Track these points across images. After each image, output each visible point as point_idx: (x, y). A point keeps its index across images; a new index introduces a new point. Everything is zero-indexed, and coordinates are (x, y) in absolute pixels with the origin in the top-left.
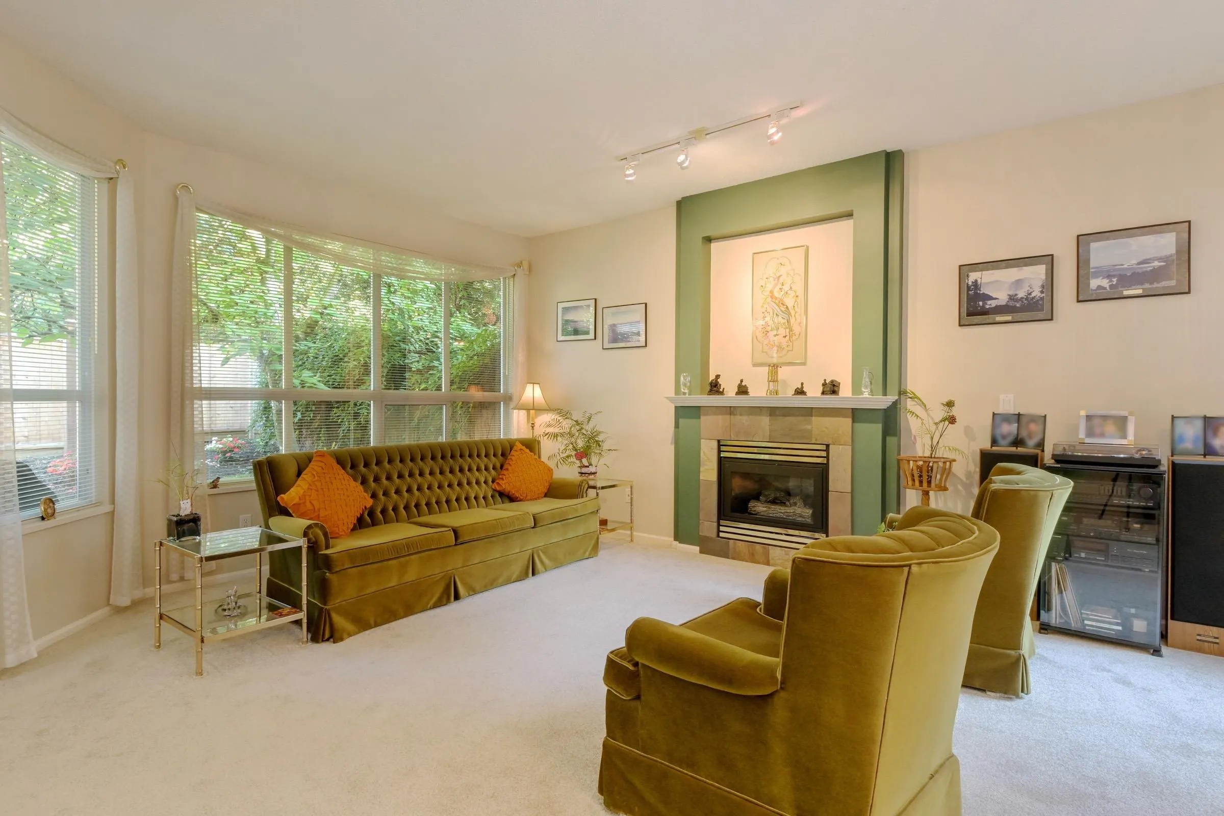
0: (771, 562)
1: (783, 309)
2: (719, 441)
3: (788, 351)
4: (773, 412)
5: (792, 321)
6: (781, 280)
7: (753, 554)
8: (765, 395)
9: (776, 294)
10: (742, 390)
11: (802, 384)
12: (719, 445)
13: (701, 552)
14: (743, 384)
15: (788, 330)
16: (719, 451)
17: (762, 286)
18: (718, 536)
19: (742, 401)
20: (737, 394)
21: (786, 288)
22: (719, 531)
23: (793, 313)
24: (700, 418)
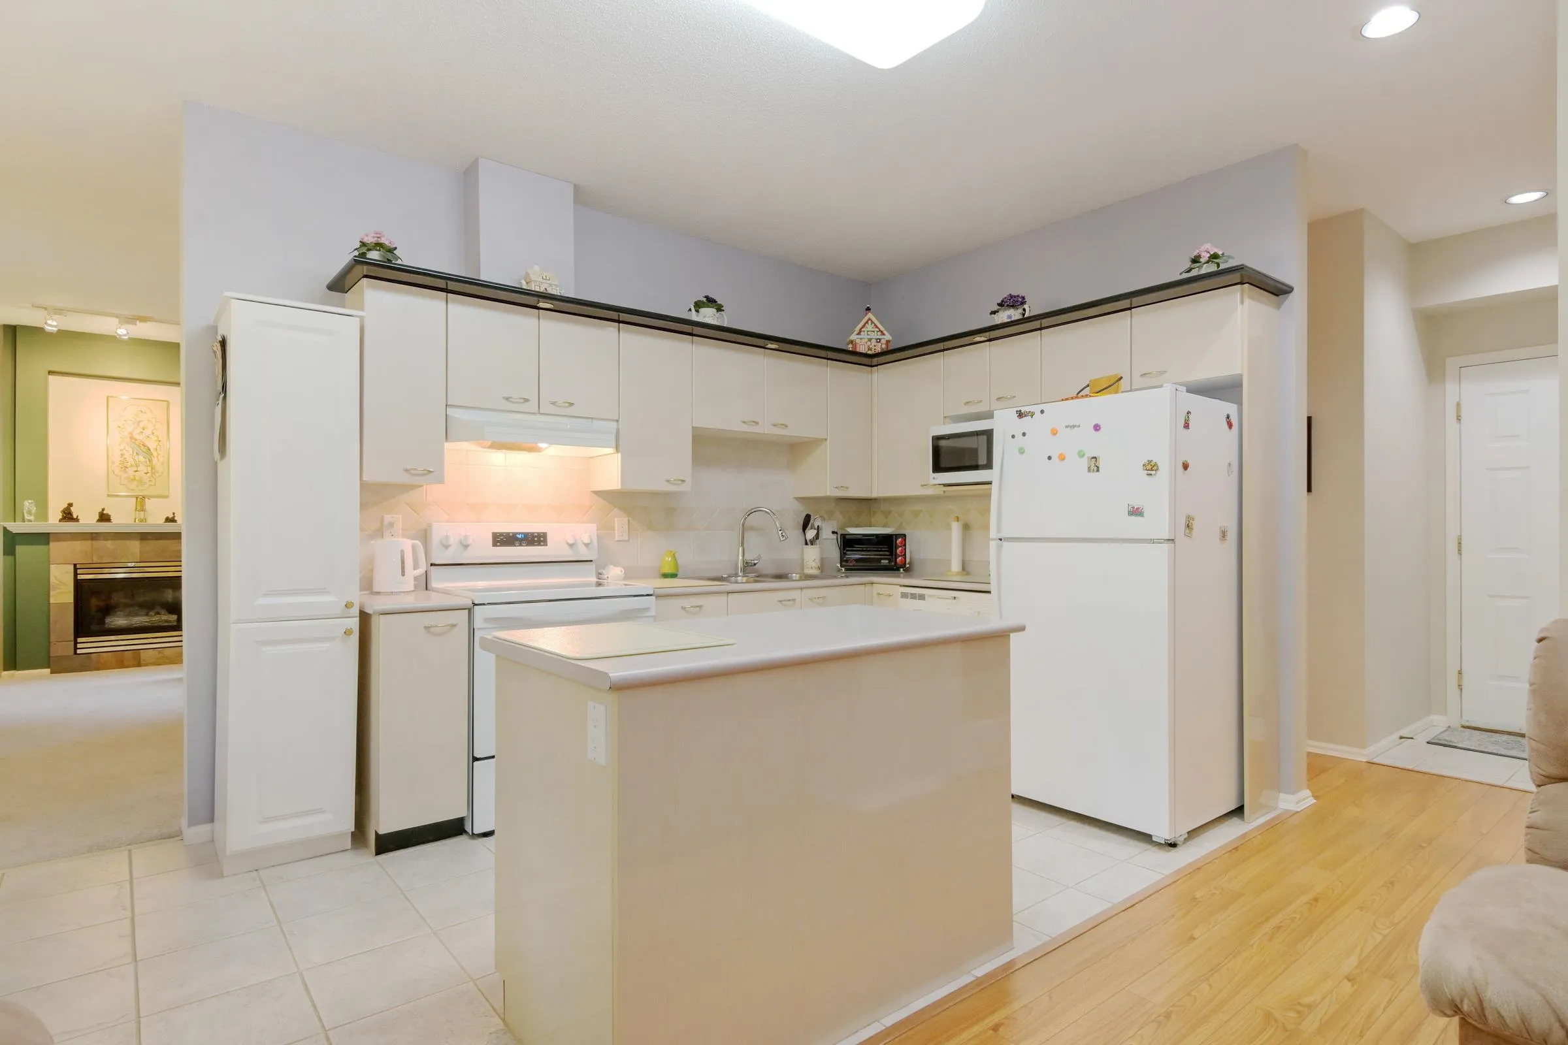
0: (142, 662)
1: (144, 450)
2: (75, 565)
3: (150, 485)
4: (144, 536)
5: (155, 461)
6: (142, 425)
7: (122, 661)
8: (133, 522)
9: (137, 437)
10: (104, 517)
11: (174, 514)
12: (76, 569)
13: (52, 672)
14: (105, 512)
15: (150, 469)
16: (76, 574)
17: (119, 427)
18: (75, 653)
19: (104, 527)
20: (99, 521)
21: (148, 432)
22: (76, 649)
23: (155, 454)
24: (48, 544)
